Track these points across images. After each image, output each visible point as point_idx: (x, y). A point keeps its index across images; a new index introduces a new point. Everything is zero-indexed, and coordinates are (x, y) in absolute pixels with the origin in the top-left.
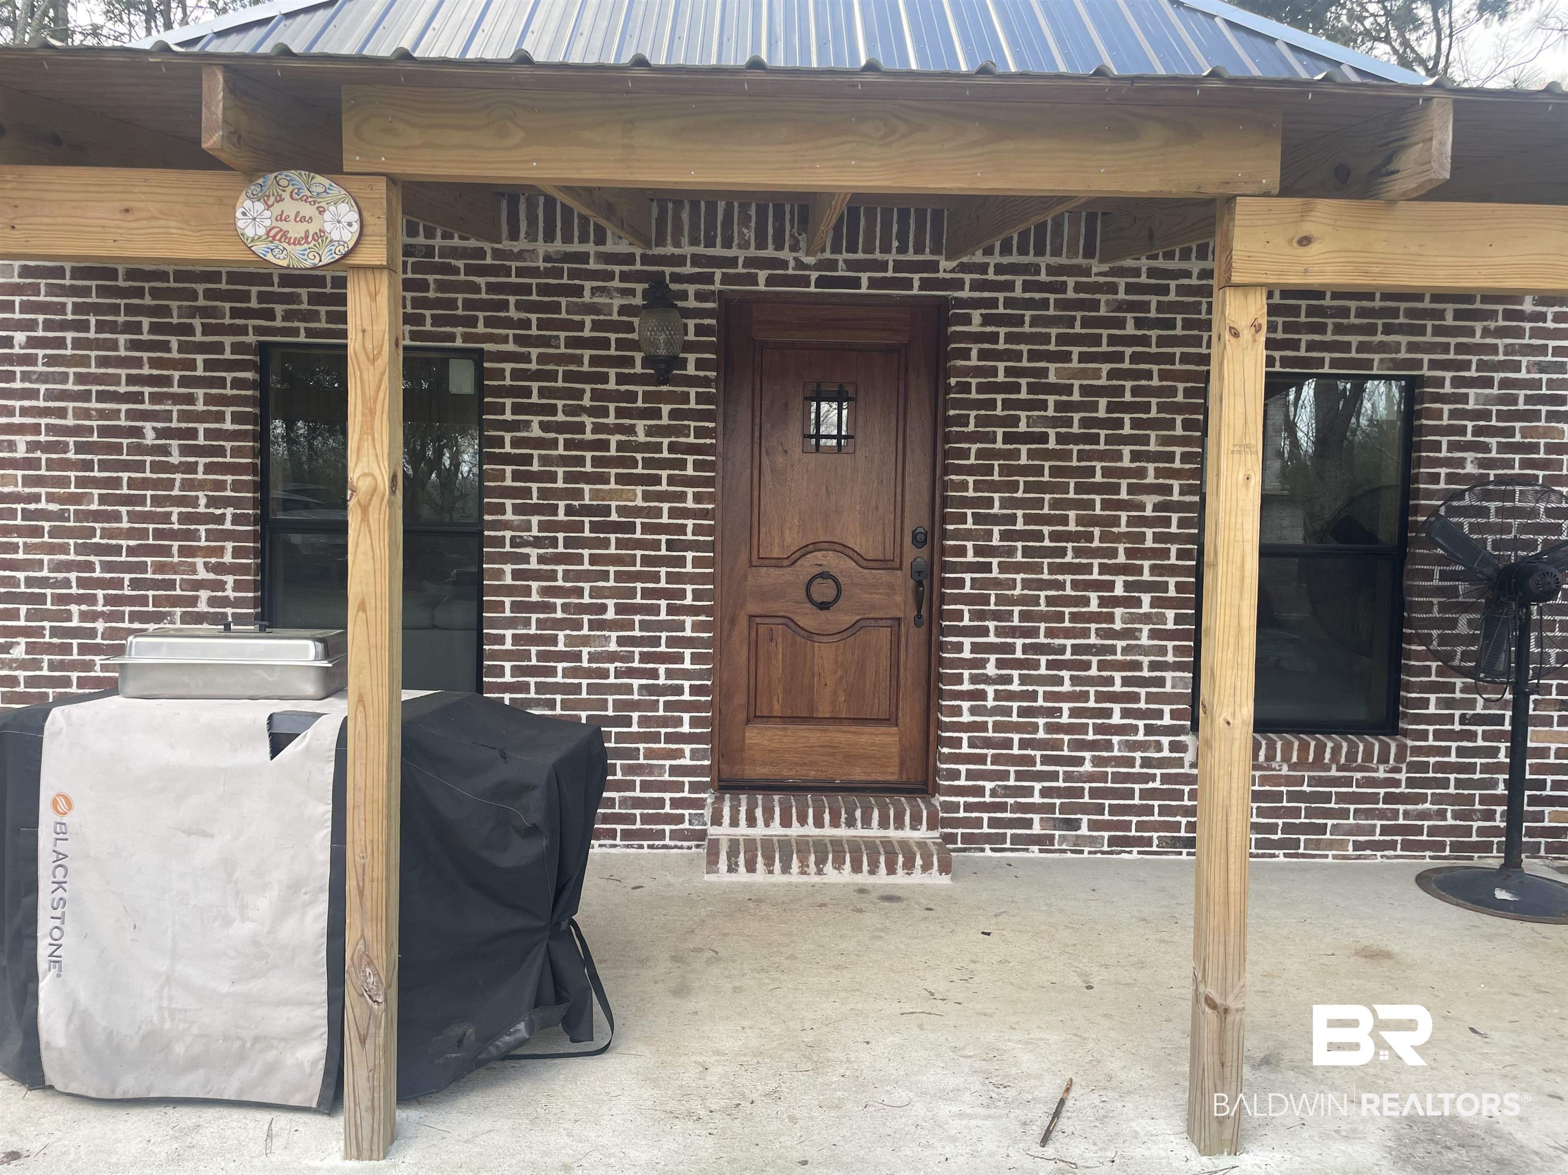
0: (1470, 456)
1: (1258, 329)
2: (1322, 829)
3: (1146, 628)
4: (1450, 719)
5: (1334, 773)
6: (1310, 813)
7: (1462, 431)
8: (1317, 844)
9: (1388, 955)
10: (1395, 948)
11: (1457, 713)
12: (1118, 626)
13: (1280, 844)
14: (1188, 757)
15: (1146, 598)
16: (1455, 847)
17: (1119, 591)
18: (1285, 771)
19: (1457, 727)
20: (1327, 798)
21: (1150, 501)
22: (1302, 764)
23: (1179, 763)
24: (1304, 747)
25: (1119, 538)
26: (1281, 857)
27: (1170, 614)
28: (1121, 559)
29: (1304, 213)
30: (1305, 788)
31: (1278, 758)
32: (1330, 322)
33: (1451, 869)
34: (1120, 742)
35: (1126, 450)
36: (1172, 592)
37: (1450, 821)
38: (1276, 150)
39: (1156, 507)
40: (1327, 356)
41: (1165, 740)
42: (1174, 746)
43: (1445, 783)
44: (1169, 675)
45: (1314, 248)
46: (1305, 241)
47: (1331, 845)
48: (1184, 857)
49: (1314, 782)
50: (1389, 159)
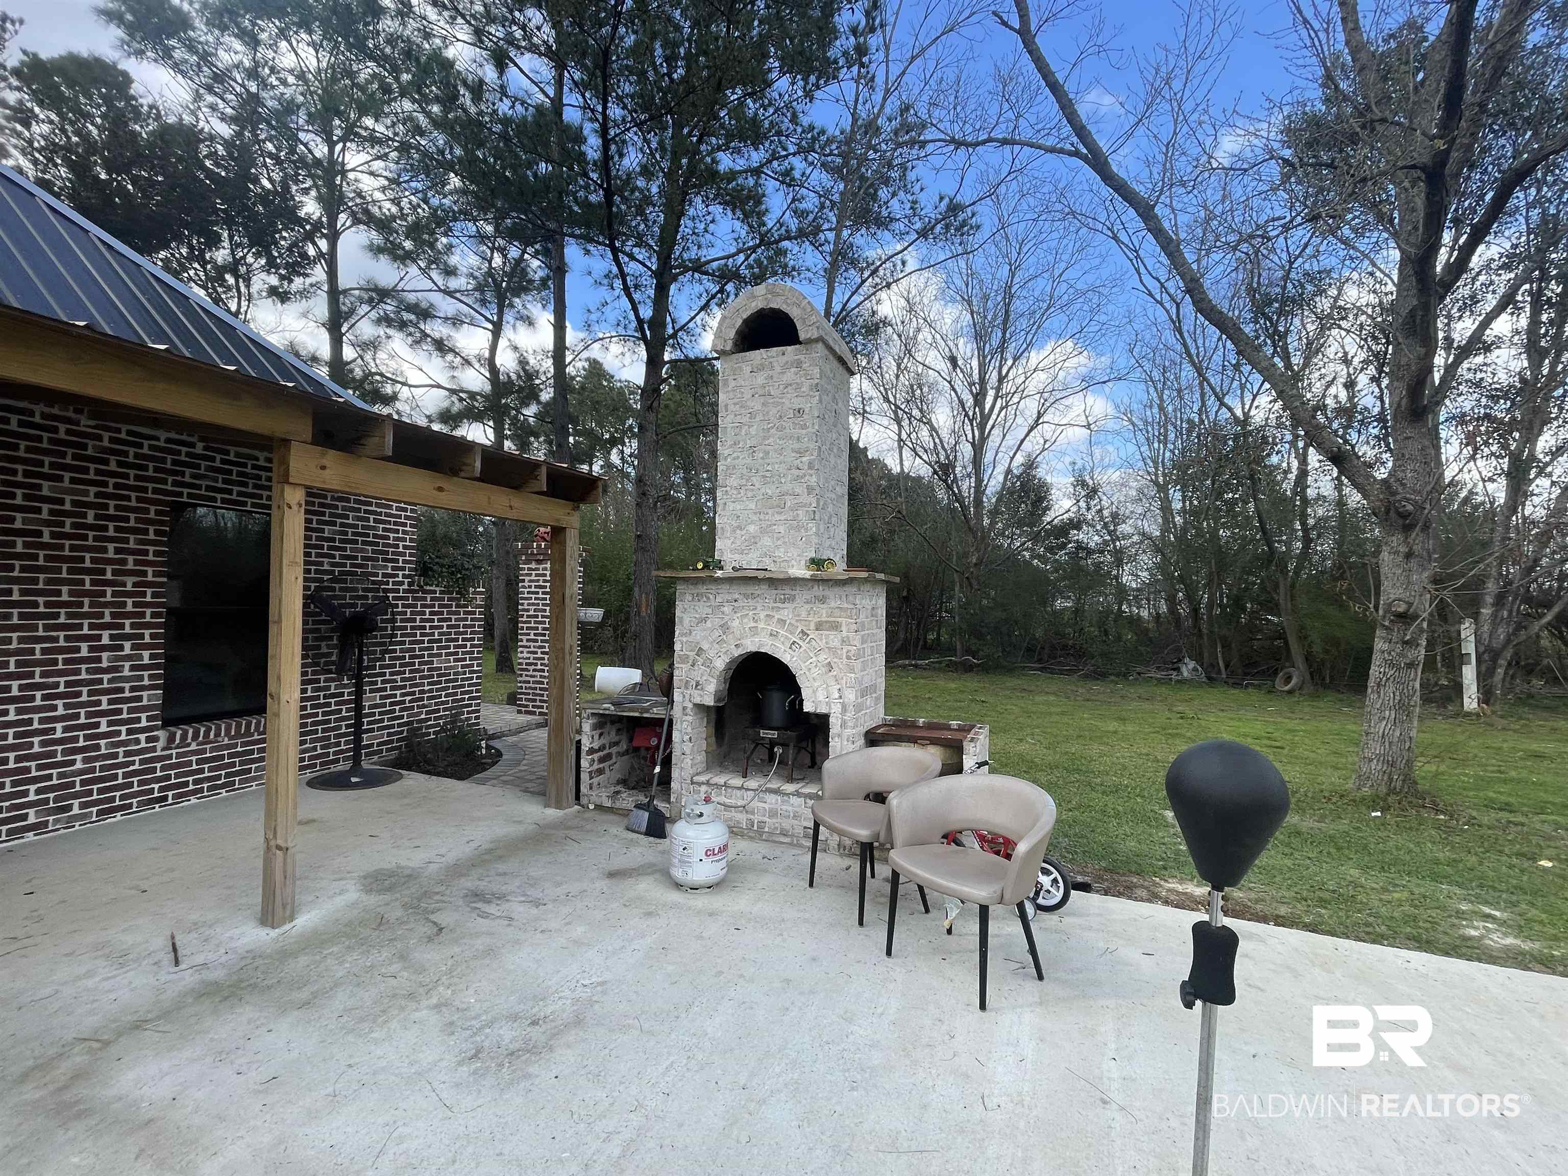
0: (326, 560)
1: (300, 506)
2: (249, 771)
3: (127, 665)
4: (318, 697)
5: (256, 737)
6: (242, 763)
7: (322, 547)
8: (247, 781)
9: (314, 821)
10: (315, 817)
11: (322, 694)
12: (105, 664)
13: (223, 786)
14: (160, 744)
15: (127, 645)
16: (321, 764)
17: (105, 640)
18: (226, 741)
19: (322, 701)
20: (252, 752)
21: (130, 581)
22: (238, 735)
23: (154, 749)
24: (239, 726)
25: (106, 605)
26: (224, 793)
27: (146, 654)
28: (107, 619)
29: (323, 455)
30: (239, 749)
31: (223, 734)
32: (251, 481)
33: (323, 775)
34: (106, 744)
35: (111, 547)
36: (147, 639)
37: (319, 751)
38: (310, 422)
39: (135, 585)
40: (249, 501)
41: (142, 737)
42: (149, 739)
43: (316, 732)
44: (145, 694)
45: (327, 471)
46: (323, 468)
47: (254, 779)
48: (157, 809)
49: (244, 744)
50: (359, 438)
